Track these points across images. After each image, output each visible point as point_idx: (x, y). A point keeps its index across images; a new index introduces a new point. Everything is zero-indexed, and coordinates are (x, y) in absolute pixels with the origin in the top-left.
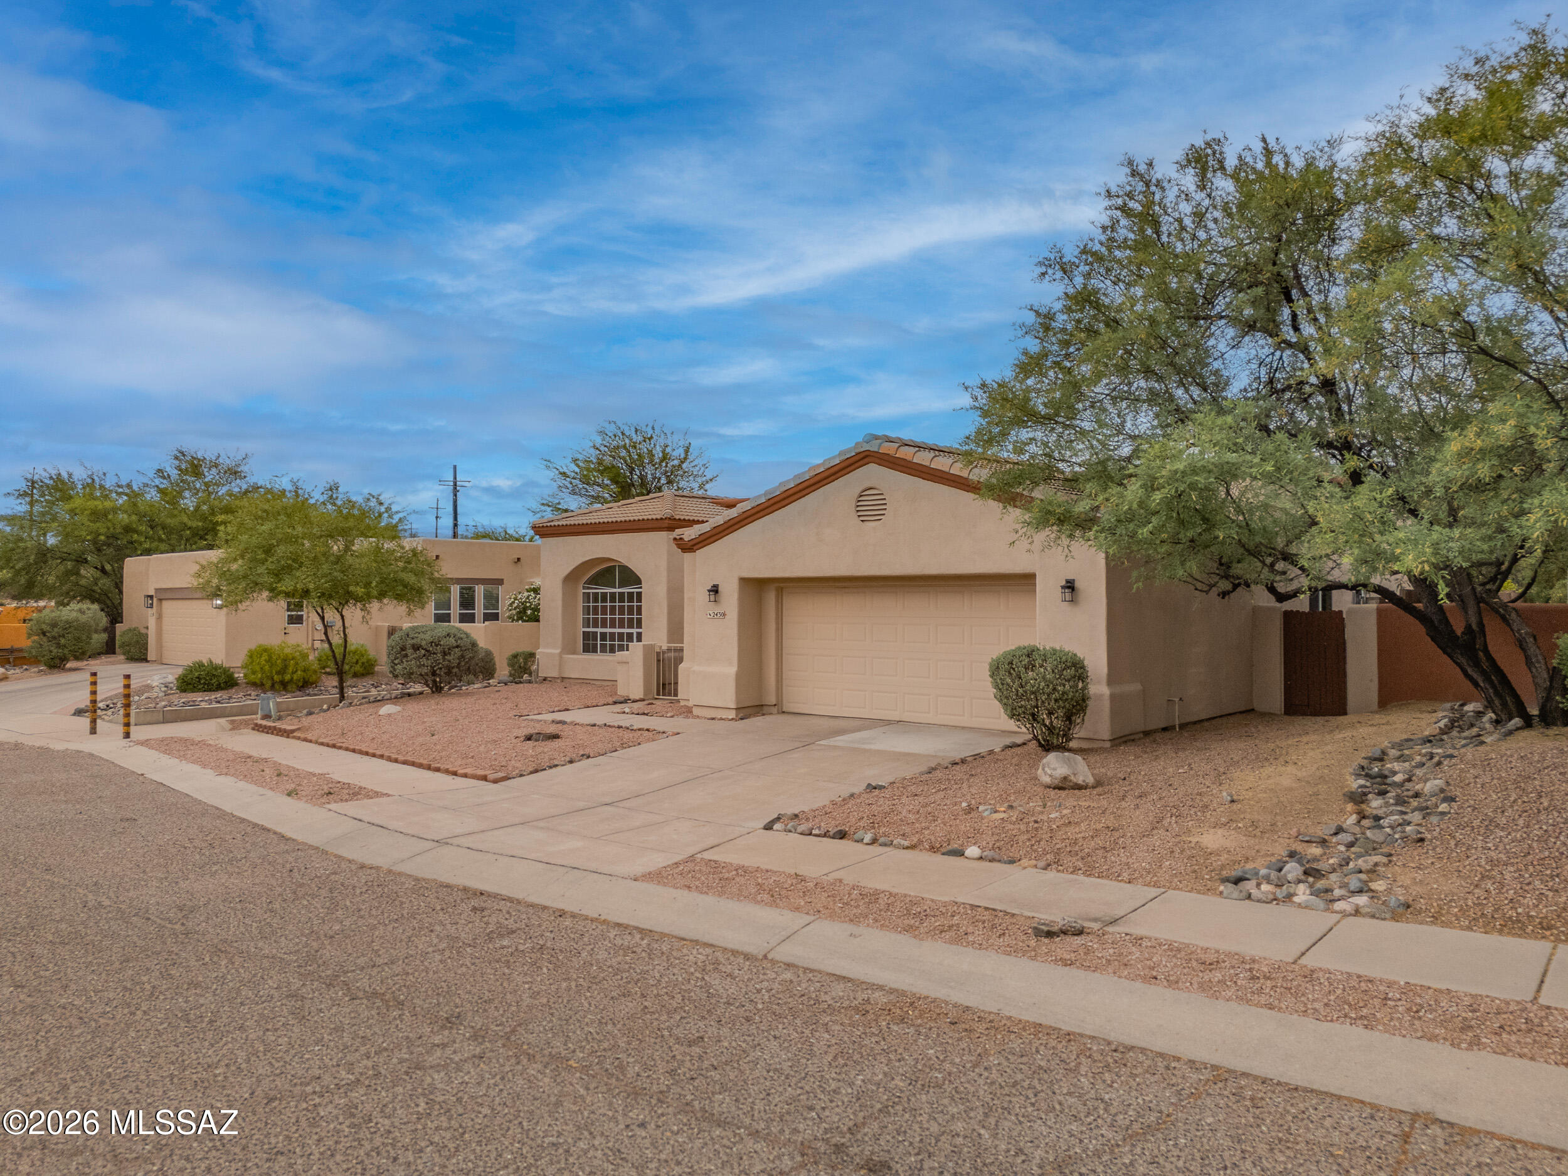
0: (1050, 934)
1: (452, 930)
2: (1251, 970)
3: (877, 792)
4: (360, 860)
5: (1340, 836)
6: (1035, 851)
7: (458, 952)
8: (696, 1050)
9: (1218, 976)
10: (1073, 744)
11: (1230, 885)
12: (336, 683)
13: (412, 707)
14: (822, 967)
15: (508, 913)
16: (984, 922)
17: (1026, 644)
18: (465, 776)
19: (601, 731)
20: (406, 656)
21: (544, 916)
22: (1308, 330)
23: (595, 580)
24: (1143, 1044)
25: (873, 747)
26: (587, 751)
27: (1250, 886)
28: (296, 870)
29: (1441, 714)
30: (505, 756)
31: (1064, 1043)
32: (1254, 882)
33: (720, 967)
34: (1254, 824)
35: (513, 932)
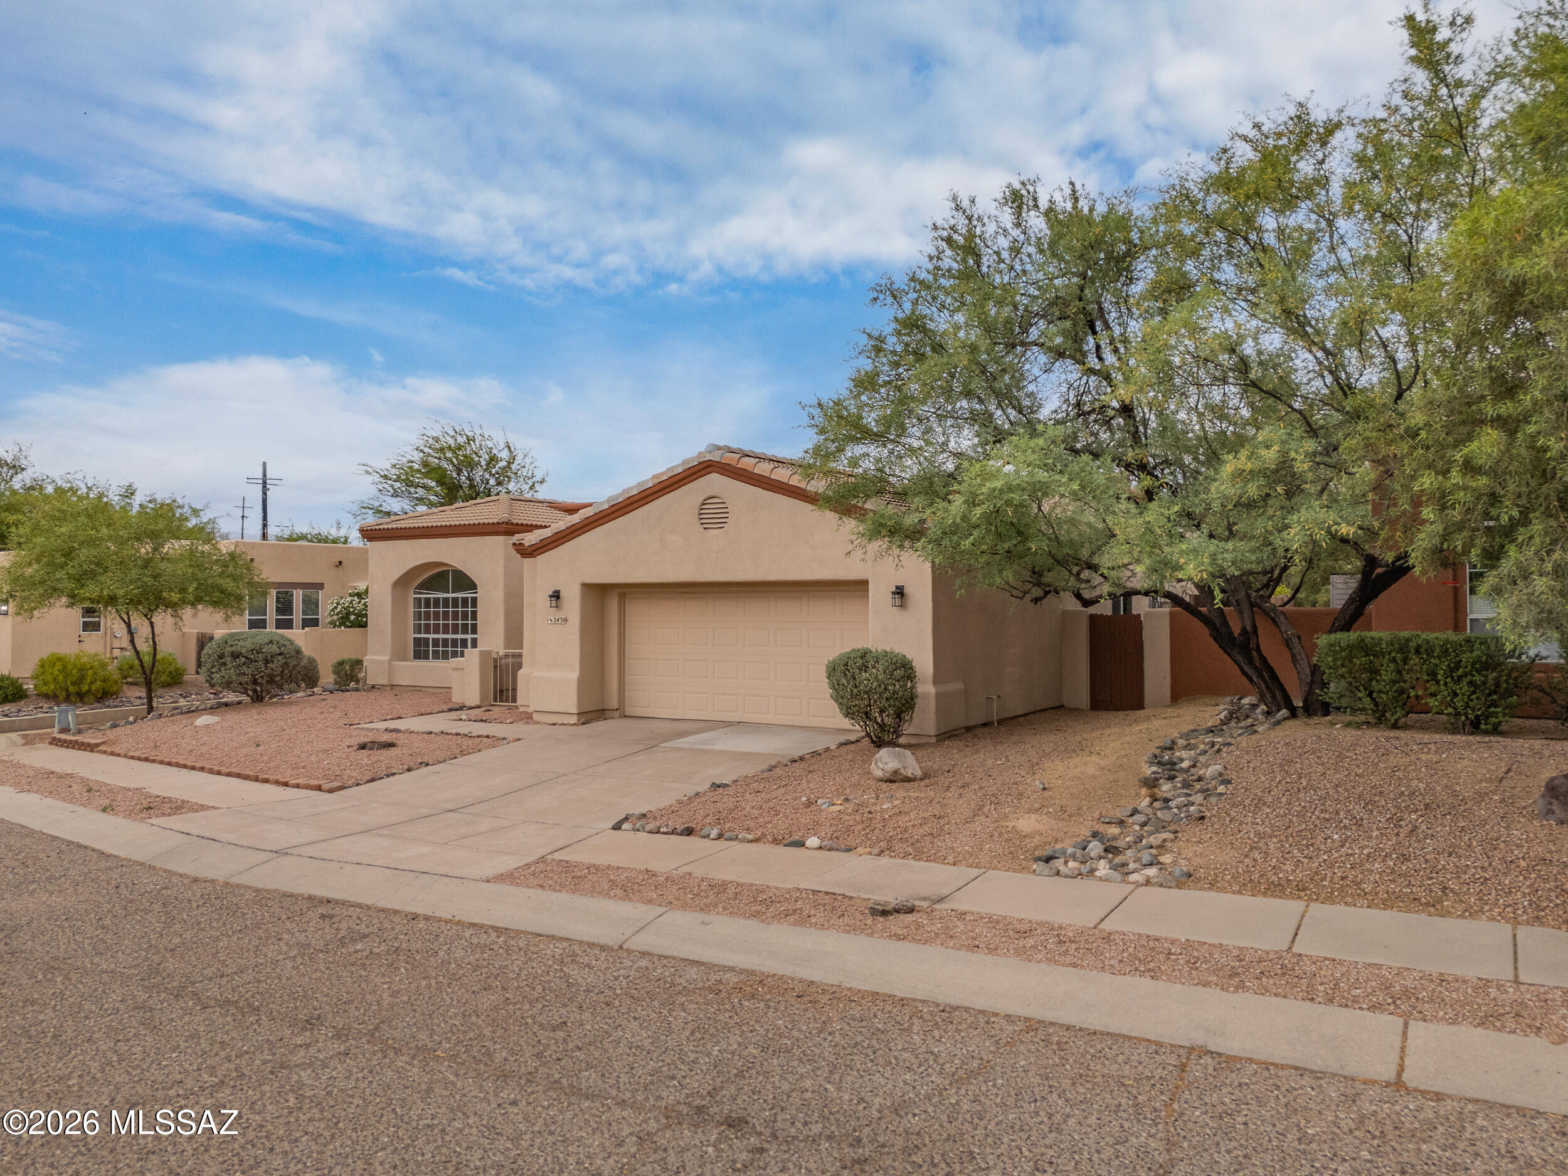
0: (884, 913)
1: (302, 938)
2: (1058, 935)
3: (721, 790)
4: (193, 874)
5: (1135, 817)
6: (869, 839)
7: (310, 959)
8: (561, 1034)
9: (1031, 942)
10: (902, 740)
11: (1042, 863)
12: (144, 695)
13: (232, 718)
14: (675, 954)
15: (359, 918)
16: (825, 905)
17: (860, 647)
18: (297, 786)
19: (438, 738)
20: (225, 664)
21: (397, 919)
22: (1110, 358)
23: (427, 585)
24: (967, 1004)
25: (716, 748)
26: (425, 759)
27: (1058, 863)
28: (123, 886)
29: (1222, 707)
30: (339, 765)
31: (898, 1007)
32: (1062, 860)
33: (578, 959)
34: (1063, 809)
35: (366, 936)
